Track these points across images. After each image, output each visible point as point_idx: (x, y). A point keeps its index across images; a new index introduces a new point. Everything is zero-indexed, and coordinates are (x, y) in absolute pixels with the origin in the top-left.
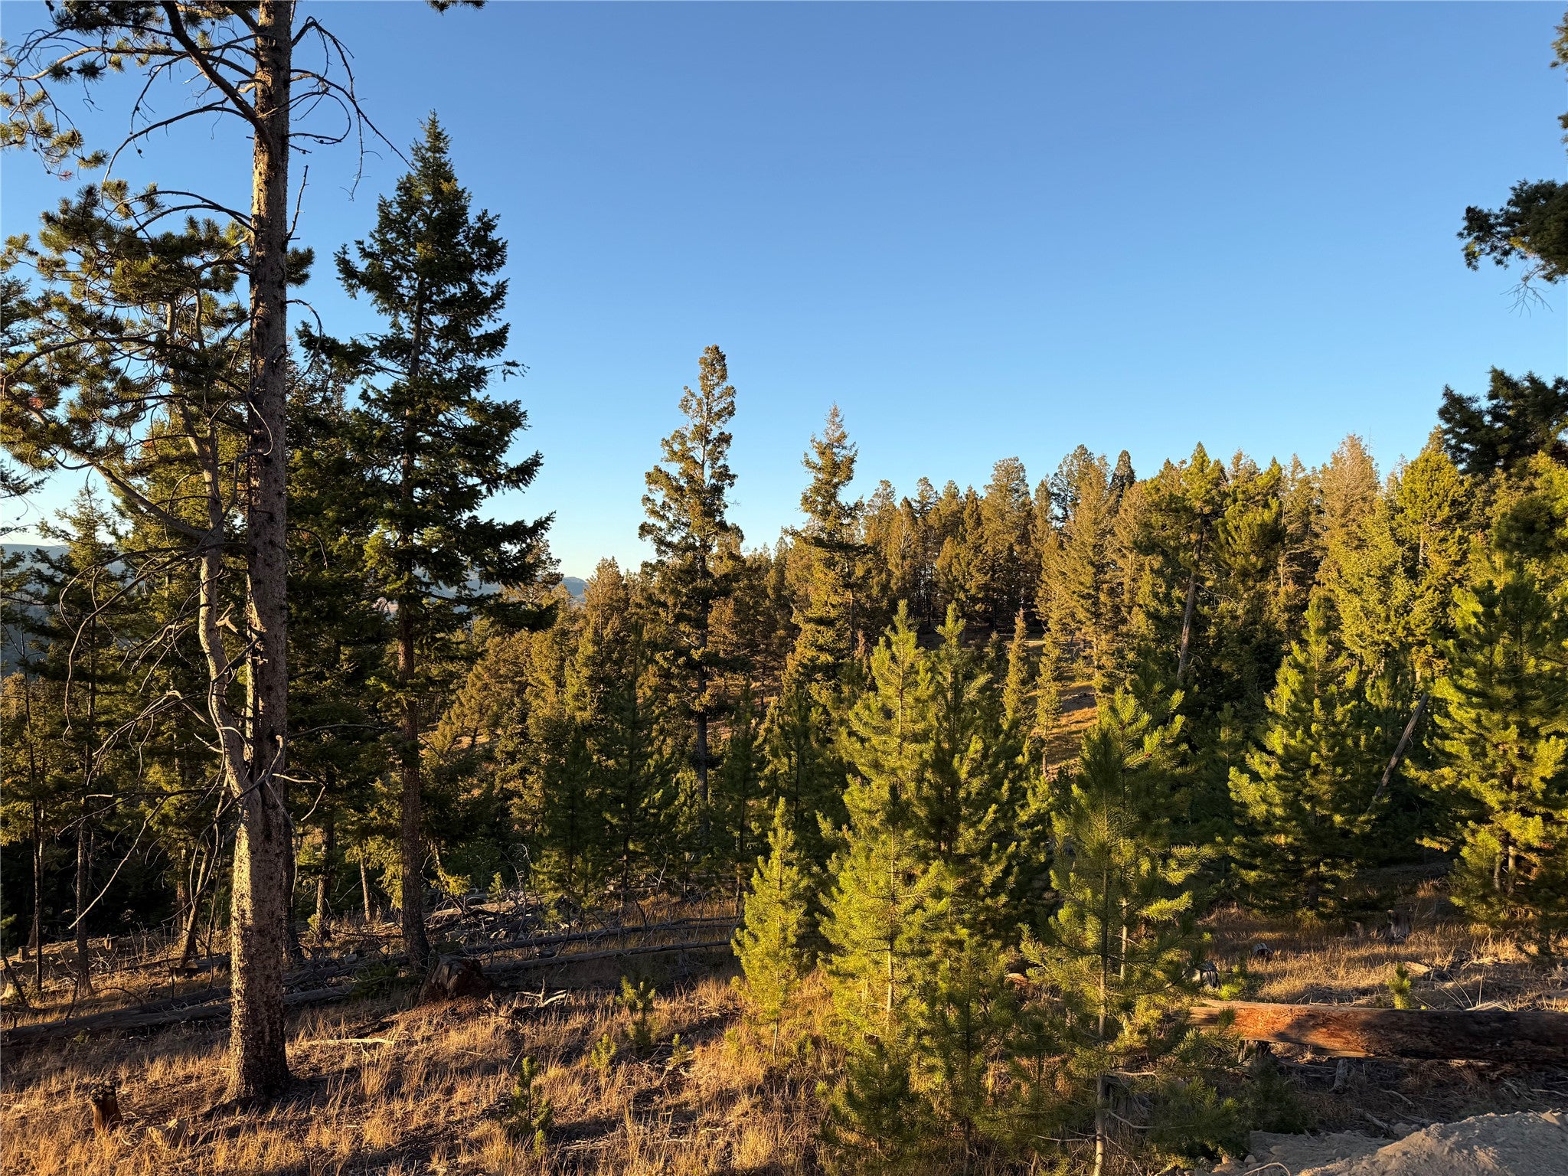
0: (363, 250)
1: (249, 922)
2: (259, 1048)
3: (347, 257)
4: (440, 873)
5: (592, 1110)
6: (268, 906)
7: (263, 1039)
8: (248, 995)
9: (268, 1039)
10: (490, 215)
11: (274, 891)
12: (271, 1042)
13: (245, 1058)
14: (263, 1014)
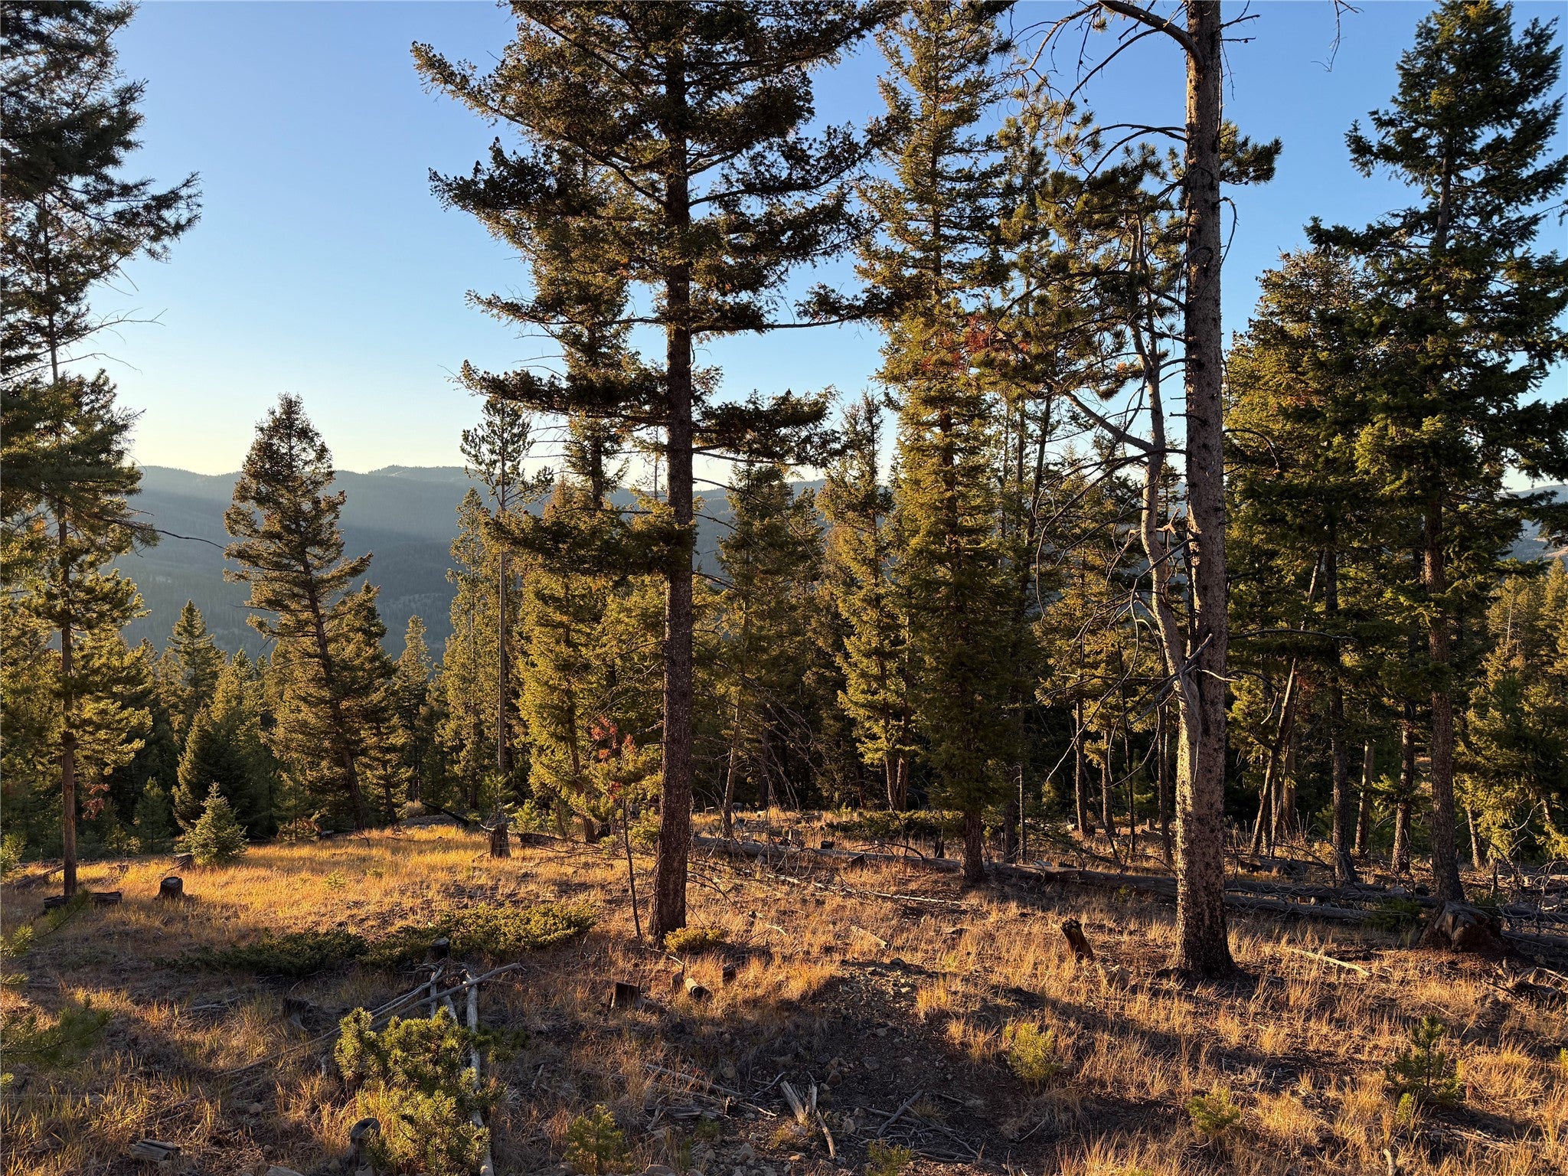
0: (1379, 119)
1: (1189, 809)
2: (1199, 929)
3: (1359, 133)
4: (1547, 828)
5: (1530, 1112)
6: (1206, 797)
7: (1202, 920)
8: (1188, 873)
9: (1207, 922)
10: (1542, 24)
11: (1213, 784)
12: (1211, 927)
13: (1185, 932)
14: (1203, 897)
